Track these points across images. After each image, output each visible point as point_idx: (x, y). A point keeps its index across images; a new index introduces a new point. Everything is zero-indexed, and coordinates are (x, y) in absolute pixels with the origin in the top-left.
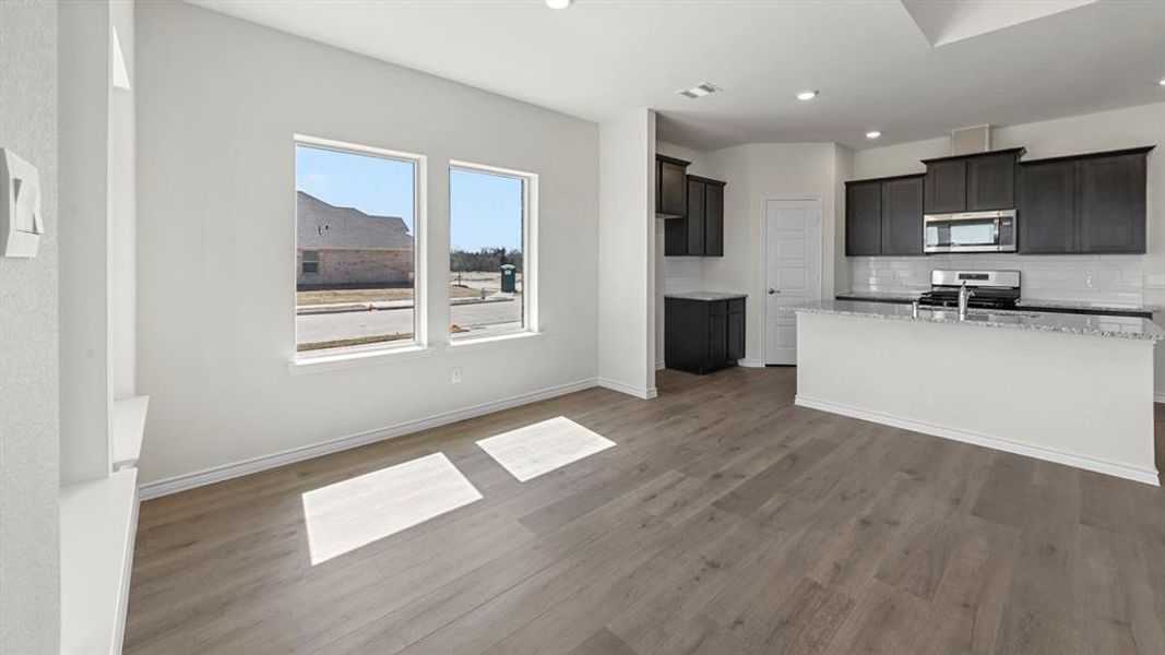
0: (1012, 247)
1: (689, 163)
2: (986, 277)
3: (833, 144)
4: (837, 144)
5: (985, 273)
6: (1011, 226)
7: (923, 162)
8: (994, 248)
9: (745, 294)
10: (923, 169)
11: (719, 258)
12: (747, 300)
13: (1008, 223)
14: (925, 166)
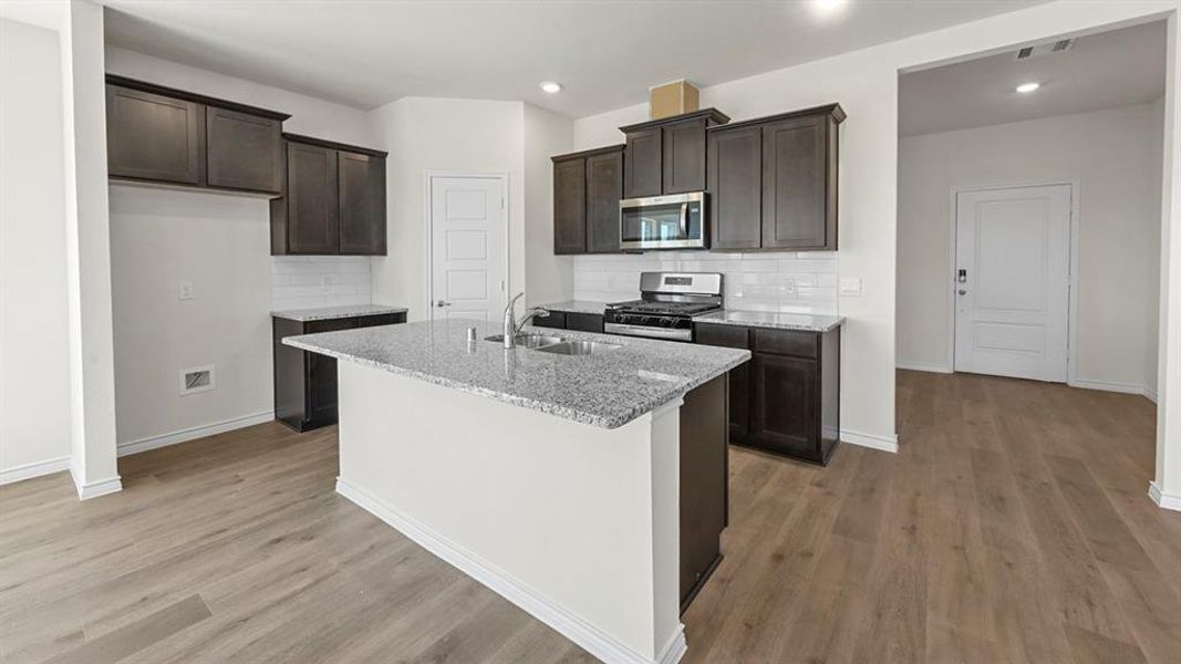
0: (700, 243)
1: (286, 117)
2: (688, 282)
3: (521, 104)
4: (526, 103)
5: (689, 276)
6: (699, 213)
7: (621, 129)
8: (680, 244)
9: (405, 307)
10: (622, 139)
11: (383, 257)
12: (408, 314)
13: (696, 210)
14: (624, 135)
